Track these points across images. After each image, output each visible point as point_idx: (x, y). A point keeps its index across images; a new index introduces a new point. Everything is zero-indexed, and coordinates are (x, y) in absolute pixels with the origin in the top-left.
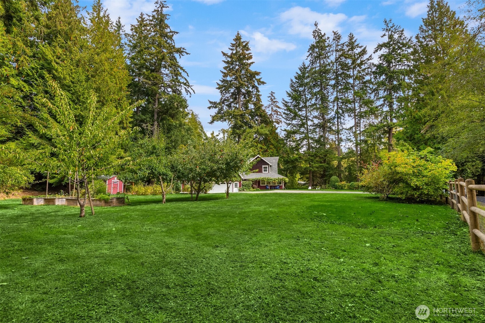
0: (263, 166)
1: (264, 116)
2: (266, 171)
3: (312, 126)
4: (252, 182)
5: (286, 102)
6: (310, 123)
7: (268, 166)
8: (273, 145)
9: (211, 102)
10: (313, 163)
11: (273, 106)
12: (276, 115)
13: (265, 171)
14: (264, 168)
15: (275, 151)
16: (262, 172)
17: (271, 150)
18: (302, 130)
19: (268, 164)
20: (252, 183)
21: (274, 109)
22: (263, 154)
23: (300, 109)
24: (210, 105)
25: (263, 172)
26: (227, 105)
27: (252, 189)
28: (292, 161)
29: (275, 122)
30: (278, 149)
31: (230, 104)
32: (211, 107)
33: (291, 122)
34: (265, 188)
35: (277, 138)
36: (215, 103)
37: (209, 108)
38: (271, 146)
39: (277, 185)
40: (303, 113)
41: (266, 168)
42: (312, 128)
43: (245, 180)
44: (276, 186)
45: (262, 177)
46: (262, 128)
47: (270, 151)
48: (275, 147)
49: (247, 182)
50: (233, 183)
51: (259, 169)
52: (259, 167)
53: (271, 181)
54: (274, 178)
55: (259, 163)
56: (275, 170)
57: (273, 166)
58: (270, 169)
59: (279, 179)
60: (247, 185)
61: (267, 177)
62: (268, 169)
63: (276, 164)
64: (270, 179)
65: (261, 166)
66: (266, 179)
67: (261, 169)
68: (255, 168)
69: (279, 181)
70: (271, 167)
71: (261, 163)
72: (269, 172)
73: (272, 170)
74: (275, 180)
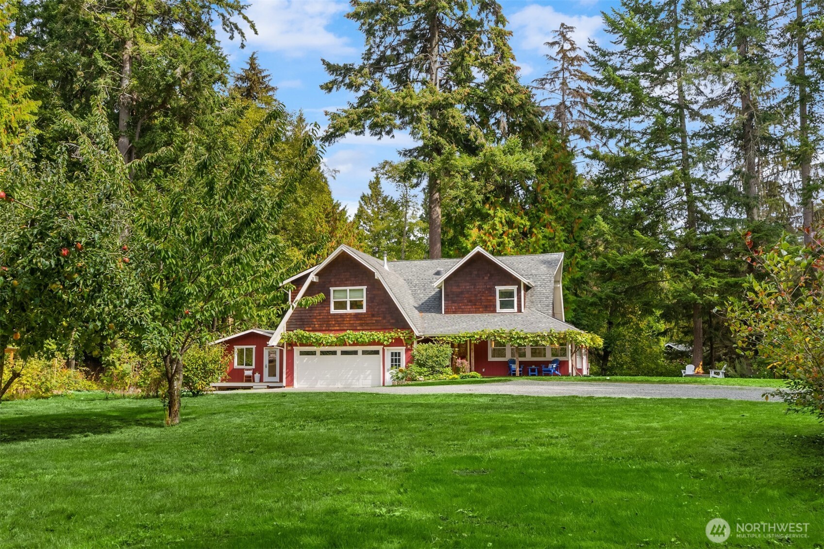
0: (498, 288)
1: (522, 107)
2: (510, 305)
3: (704, 137)
4: (453, 346)
5: (604, 54)
6: (692, 126)
7: (514, 288)
8: (551, 210)
9: (332, 68)
10: (702, 276)
11: (567, 74)
12: (579, 107)
13: (504, 305)
14: (503, 294)
15: (561, 235)
16: (494, 311)
17: (547, 231)
18: (664, 154)
19: (516, 281)
20: (449, 350)
21: (573, 84)
22: (517, 245)
23: (660, 79)
24: (329, 78)
25: (498, 309)
26: (391, 77)
27: (448, 374)
28: (622, 268)
29: (576, 131)
30: (576, 227)
31: (405, 71)
32: (334, 82)
33: (618, 126)
34: (504, 371)
35: (573, 185)
36: (347, 70)
37: (328, 88)
38: (546, 217)
39: (549, 357)
40: (668, 91)
41: (510, 294)
42: (699, 143)
43: (426, 340)
44: (547, 363)
45: (490, 330)
46: (510, 151)
47: (539, 234)
48: (559, 219)
49: (431, 350)
50: (384, 350)
51: (483, 298)
52: (484, 292)
53: (522, 342)
54: (533, 334)
55: (483, 278)
56: (546, 303)
57: (536, 286)
58: (527, 300)
59: (550, 335)
60: (430, 361)
61: (511, 328)
62: (515, 299)
63: (550, 281)
64: (518, 338)
65: (490, 288)
66: (505, 338)
67: (489, 298)
68: (466, 295)
69: (552, 343)
70: (529, 291)
71: (492, 275)
72: (523, 310)
73: (532, 302)
74: (538, 338)
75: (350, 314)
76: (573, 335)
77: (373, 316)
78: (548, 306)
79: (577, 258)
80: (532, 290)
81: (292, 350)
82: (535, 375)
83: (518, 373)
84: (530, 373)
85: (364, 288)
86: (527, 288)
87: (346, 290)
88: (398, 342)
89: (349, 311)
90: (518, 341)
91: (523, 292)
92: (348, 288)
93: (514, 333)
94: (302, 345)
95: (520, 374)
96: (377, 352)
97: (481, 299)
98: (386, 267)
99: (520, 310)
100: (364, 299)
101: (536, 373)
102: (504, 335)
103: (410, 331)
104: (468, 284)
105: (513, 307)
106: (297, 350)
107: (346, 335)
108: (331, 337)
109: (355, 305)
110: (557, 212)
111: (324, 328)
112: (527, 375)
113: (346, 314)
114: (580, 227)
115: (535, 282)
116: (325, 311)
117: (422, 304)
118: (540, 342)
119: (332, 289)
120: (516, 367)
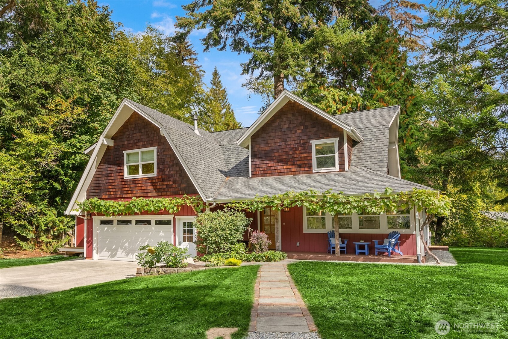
0: (314, 143)
2: (329, 162)
7: (335, 141)
13: (321, 164)
14: (321, 150)
16: (310, 171)
19: (337, 133)
25: (315, 169)
39: (384, 228)
41: (329, 149)
43: (220, 207)
44: (382, 238)
45: (296, 193)
50: (174, 219)
51: (296, 156)
52: (296, 149)
53: (341, 209)
54: (356, 196)
55: (296, 132)
56: (379, 159)
57: (365, 140)
58: (353, 157)
59: (385, 197)
60: (213, 235)
61: (326, 189)
62: (337, 155)
63: (384, 133)
64: (336, 203)
65: (303, 144)
66: (317, 203)
67: (303, 155)
68: (277, 154)
69: (388, 211)
70: (356, 147)
71: (306, 127)
72: (346, 168)
73: (360, 159)
74: (366, 203)
75: (142, 179)
76: (423, 197)
77: (163, 180)
78: (381, 162)
79: (411, 129)
80: (360, 144)
81: (91, 219)
82: (364, 254)
83: (338, 250)
84: (357, 251)
85: (155, 148)
86: (353, 143)
87: (138, 153)
88: (184, 210)
89: (141, 175)
90: (336, 207)
91: (346, 146)
92: (140, 150)
93: (329, 196)
94: (99, 214)
95: (342, 252)
96: (168, 223)
97: (293, 158)
98: (197, 132)
99: (342, 169)
100: (155, 162)
101: (366, 251)
102: (315, 199)
103: (197, 197)
104: (278, 141)
105: (334, 165)
106: (96, 220)
107: (132, 203)
108: (120, 205)
109: (147, 168)
110: (389, 88)
111: (118, 196)
112: (354, 253)
113: (138, 180)
114: (413, 103)
115: (363, 136)
116: (119, 177)
117: (233, 168)
118: (369, 208)
119: (125, 152)
120: (336, 242)
